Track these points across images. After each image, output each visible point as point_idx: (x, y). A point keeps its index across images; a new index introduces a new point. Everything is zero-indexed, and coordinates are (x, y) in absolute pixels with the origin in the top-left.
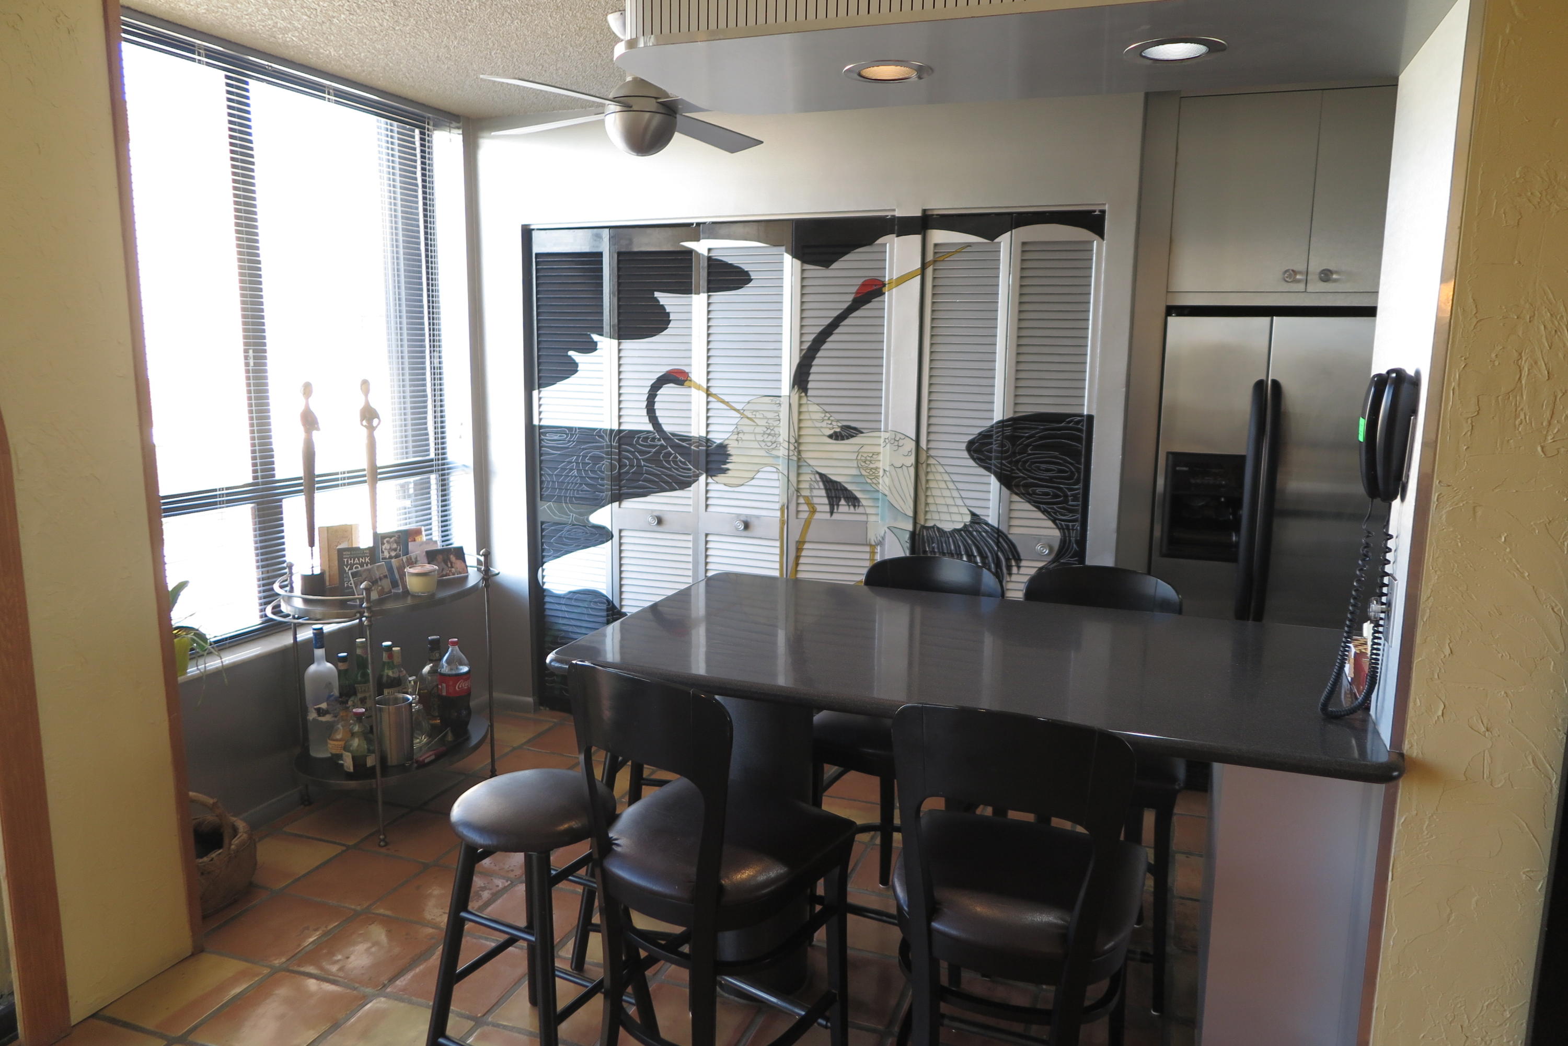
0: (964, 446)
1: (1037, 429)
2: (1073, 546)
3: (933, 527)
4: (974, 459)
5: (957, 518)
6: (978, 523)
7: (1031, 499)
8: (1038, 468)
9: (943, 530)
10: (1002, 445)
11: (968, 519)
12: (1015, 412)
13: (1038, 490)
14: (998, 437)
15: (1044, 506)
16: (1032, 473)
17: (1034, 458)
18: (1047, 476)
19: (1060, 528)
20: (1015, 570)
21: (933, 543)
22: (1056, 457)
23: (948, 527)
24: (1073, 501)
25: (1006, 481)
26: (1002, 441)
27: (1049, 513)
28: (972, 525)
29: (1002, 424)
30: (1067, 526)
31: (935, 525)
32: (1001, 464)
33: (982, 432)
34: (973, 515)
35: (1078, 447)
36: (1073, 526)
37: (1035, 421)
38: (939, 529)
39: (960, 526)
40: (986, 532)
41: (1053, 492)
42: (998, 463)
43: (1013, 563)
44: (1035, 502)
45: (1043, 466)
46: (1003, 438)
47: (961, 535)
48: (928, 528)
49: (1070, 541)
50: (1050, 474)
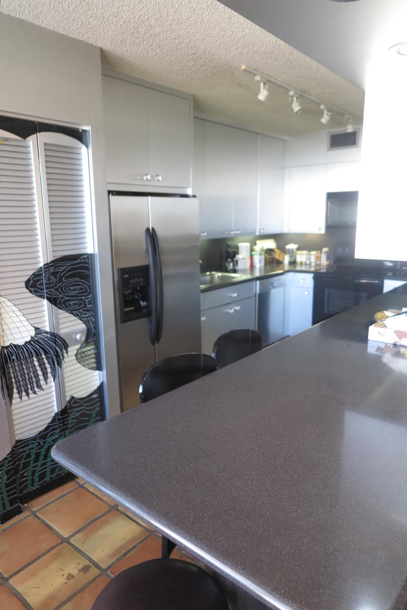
0: (23, 285)
1: (65, 265)
2: (93, 330)
3: (10, 345)
4: (31, 292)
5: (24, 334)
6: (40, 334)
7: (68, 310)
8: (70, 289)
9: (18, 346)
10: (49, 279)
11: (33, 333)
12: (54, 256)
13: (71, 303)
14: (46, 274)
15: (75, 312)
16: (67, 293)
17: (67, 284)
18: (75, 294)
19: (85, 323)
20: (65, 355)
21: (12, 356)
22: (78, 281)
23: (20, 342)
24: (89, 305)
25: (53, 301)
26: (49, 277)
27: (77, 315)
28: (36, 336)
29: (47, 266)
30: (88, 320)
31: (11, 343)
32: (51, 291)
33: (34, 273)
34: (36, 329)
35: (87, 273)
36: (91, 319)
37: (63, 261)
38: (15, 346)
39: (29, 339)
40: (47, 337)
41: (79, 302)
42: (49, 291)
43: (64, 351)
44: (71, 311)
45: (72, 288)
46: (49, 275)
47: (32, 344)
48: (7, 348)
49: (91, 328)
50: (75, 292)
